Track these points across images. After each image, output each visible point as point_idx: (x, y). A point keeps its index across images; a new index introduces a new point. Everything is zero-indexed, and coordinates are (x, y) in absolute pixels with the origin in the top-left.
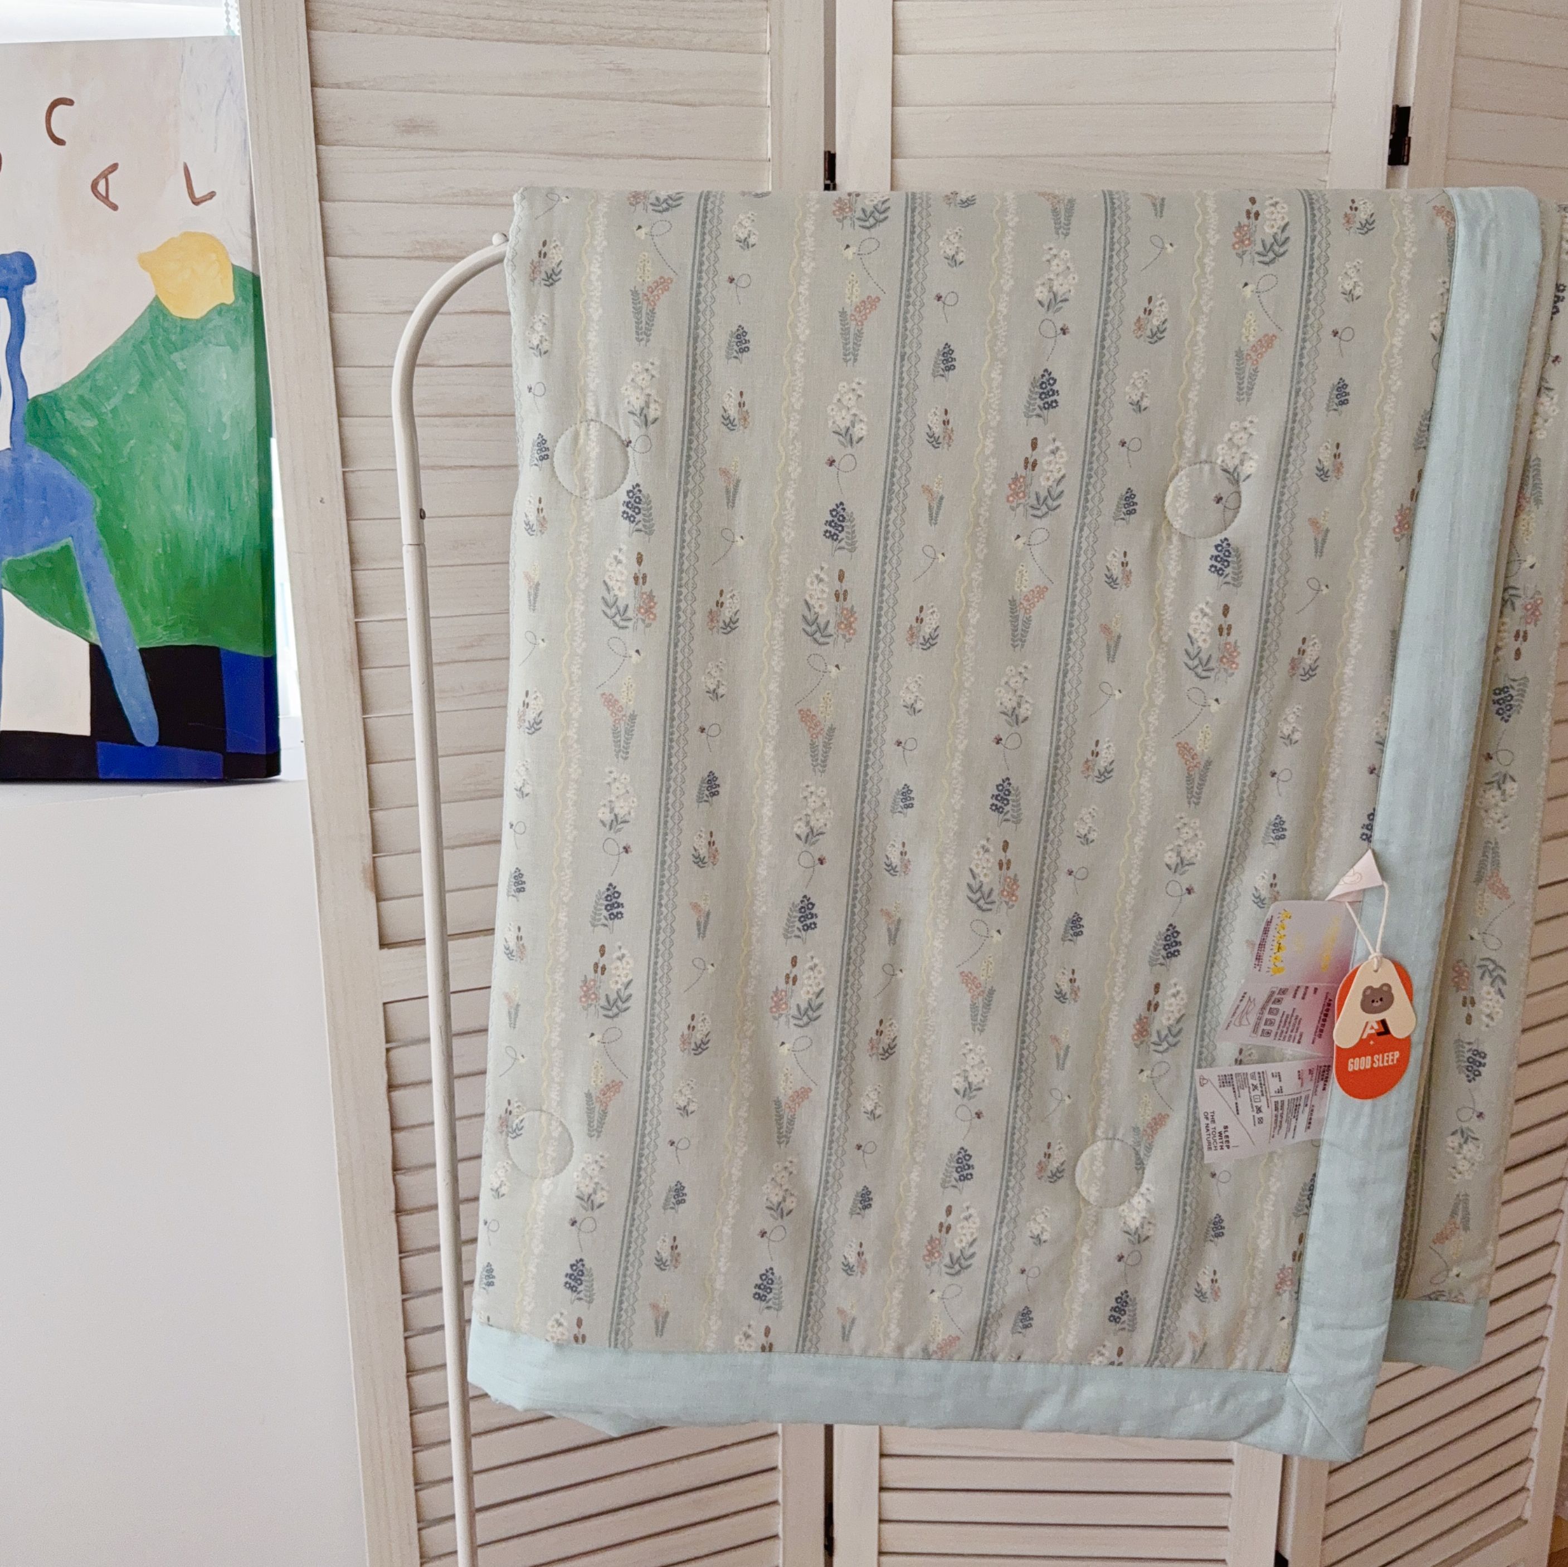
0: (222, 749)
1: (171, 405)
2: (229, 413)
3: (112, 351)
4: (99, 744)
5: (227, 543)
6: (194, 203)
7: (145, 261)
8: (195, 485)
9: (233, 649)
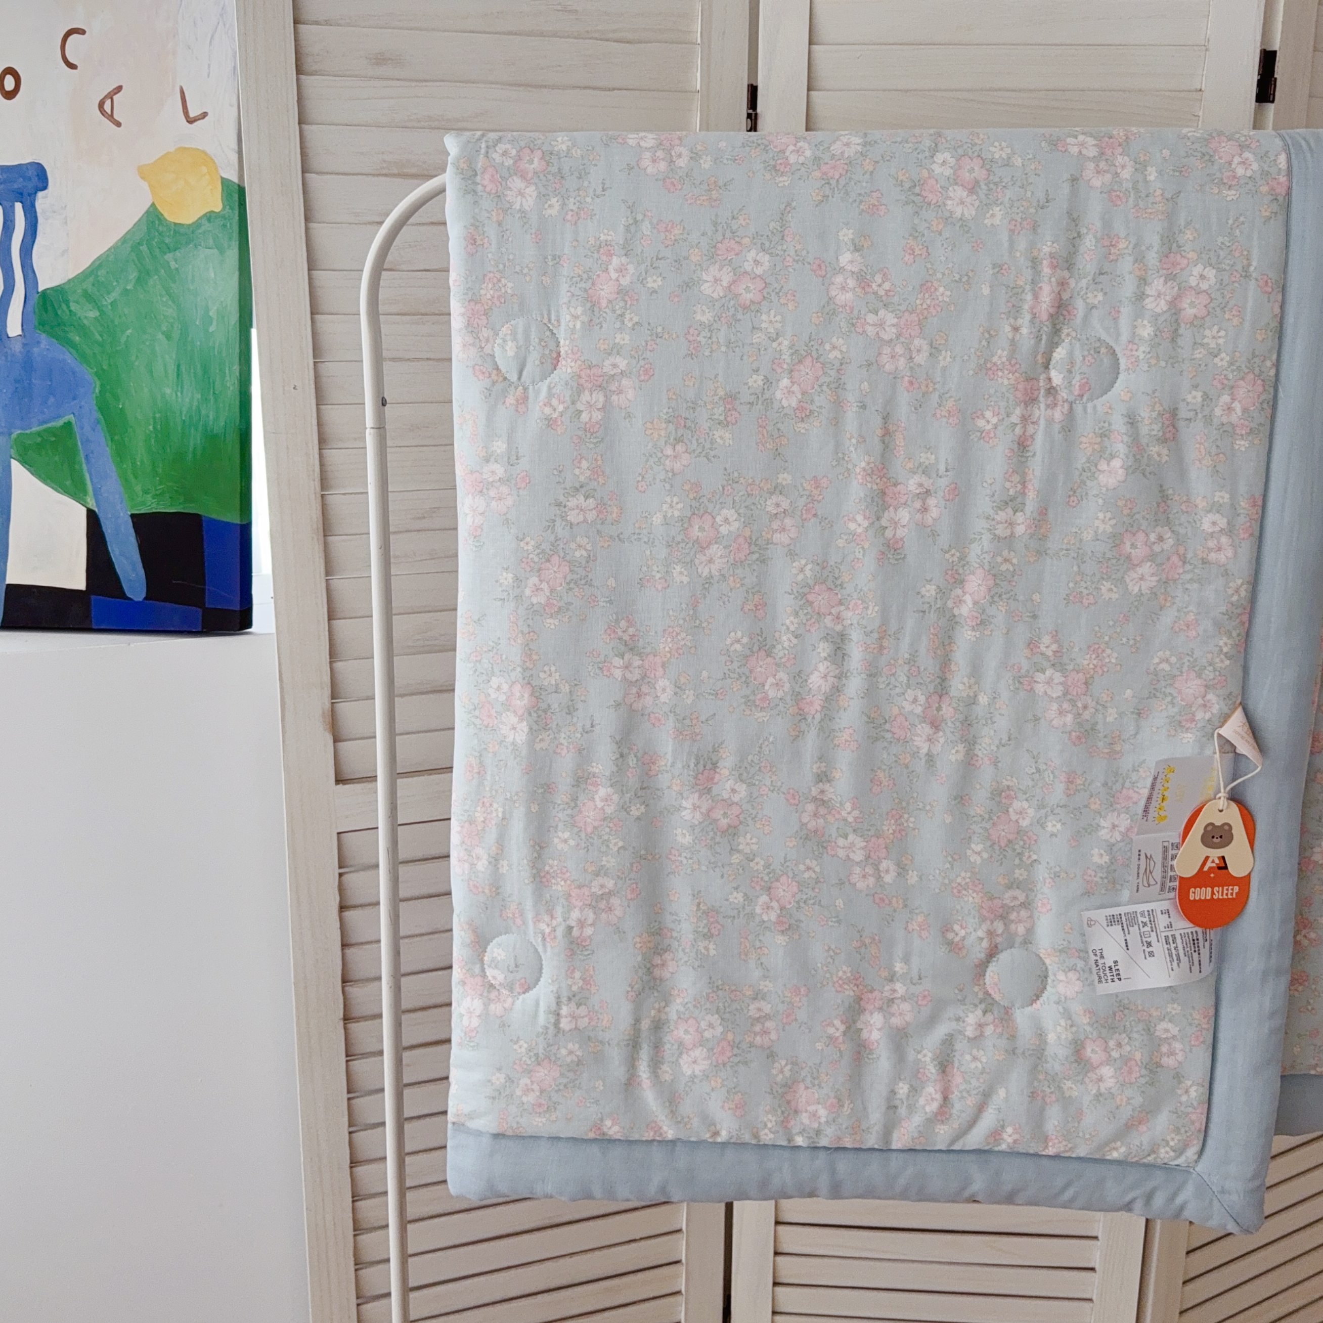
0: (200, 604)
1: (164, 299)
2: (215, 308)
3: (113, 250)
4: (93, 597)
5: (211, 423)
6: (188, 121)
7: (143, 173)
8: (184, 370)
9: (214, 516)
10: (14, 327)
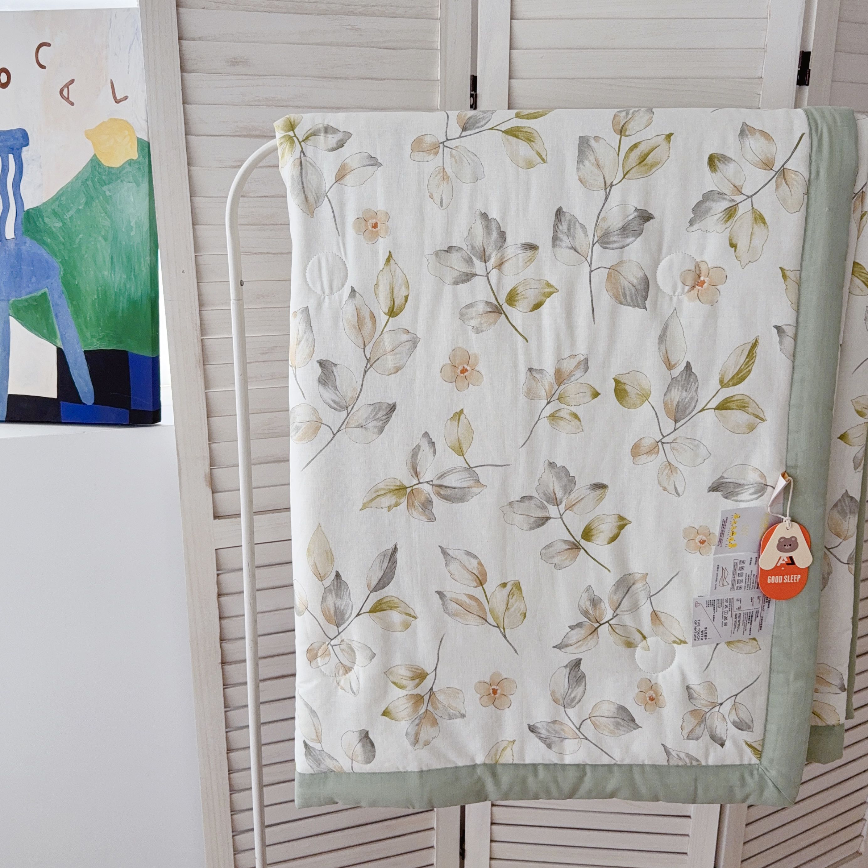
0: (128, 407)
1: (103, 215)
2: (134, 221)
3: (70, 184)
4: (61, 402)
5: (133, 293)
6: (116, 102)
7: (89, 135)
8: (115, 260)
9: (135, 352)
10: (9, 233)
